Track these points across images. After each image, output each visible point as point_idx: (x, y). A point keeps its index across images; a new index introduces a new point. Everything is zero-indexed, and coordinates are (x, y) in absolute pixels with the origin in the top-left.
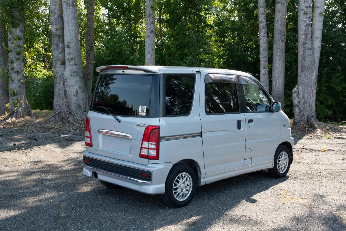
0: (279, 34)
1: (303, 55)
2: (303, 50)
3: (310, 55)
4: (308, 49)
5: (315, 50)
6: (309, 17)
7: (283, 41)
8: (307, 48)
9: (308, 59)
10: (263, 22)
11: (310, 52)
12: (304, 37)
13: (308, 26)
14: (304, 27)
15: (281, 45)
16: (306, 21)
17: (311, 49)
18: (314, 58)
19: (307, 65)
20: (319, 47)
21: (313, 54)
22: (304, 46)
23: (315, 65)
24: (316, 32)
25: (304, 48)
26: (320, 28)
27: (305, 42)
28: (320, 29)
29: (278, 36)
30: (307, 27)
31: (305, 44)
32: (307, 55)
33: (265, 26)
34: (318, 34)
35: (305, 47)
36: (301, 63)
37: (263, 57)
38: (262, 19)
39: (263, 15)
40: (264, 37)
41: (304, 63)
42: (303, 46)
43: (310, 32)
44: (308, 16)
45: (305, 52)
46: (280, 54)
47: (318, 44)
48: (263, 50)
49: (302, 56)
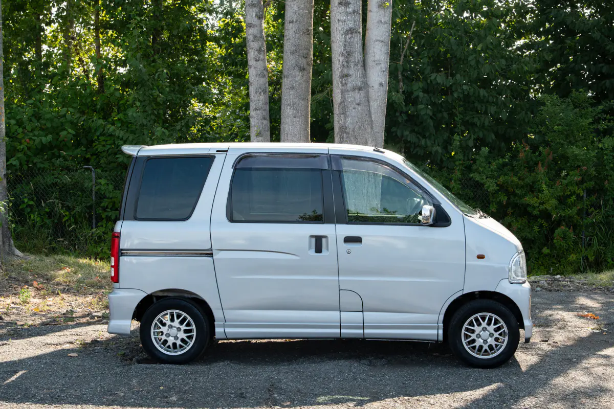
0: (293, 53)
1: (342, 102)
2: (343, 92)
3: (359, 104)
4: (354, 89)
5: (370, 90)
6: (354, 12)
7: (302, 69)
8: (349, 85)
9: (353, 114)
10: (254, 25)
11: (358, 96)
12: (341, 59)
13: (351, 33)
14: (342, 35)
15: (297, 79)
16: (345, 21)
17: (360, 89)
18: (369, 111)
19: (351, 126)
20: (381, 85)
21: (368, 101)
22: (344, 82)
23: (372, 128)
24: (372, 49)
25: (342, 86)
26: (382, 39)
27: (345, 71)
28: (382, 41)
29: (291, 57)
30: (350, 36)
31: (344, 76)
32: (352, 102)
33: (258, 35)
34: (379, 53)
35: (346, 84)
36: (338, 122)
37: (256, 109)
38: (252, 16)
39: (255, 9)
40: (257, 61)
41: (345, 124)
42: (342, 83)
43: (358, 47)
44: (350, 10)
45: (346, 96)
46: (295, 100)
47: (378, 76)
48: (256, 92)
49: (339, 106)
